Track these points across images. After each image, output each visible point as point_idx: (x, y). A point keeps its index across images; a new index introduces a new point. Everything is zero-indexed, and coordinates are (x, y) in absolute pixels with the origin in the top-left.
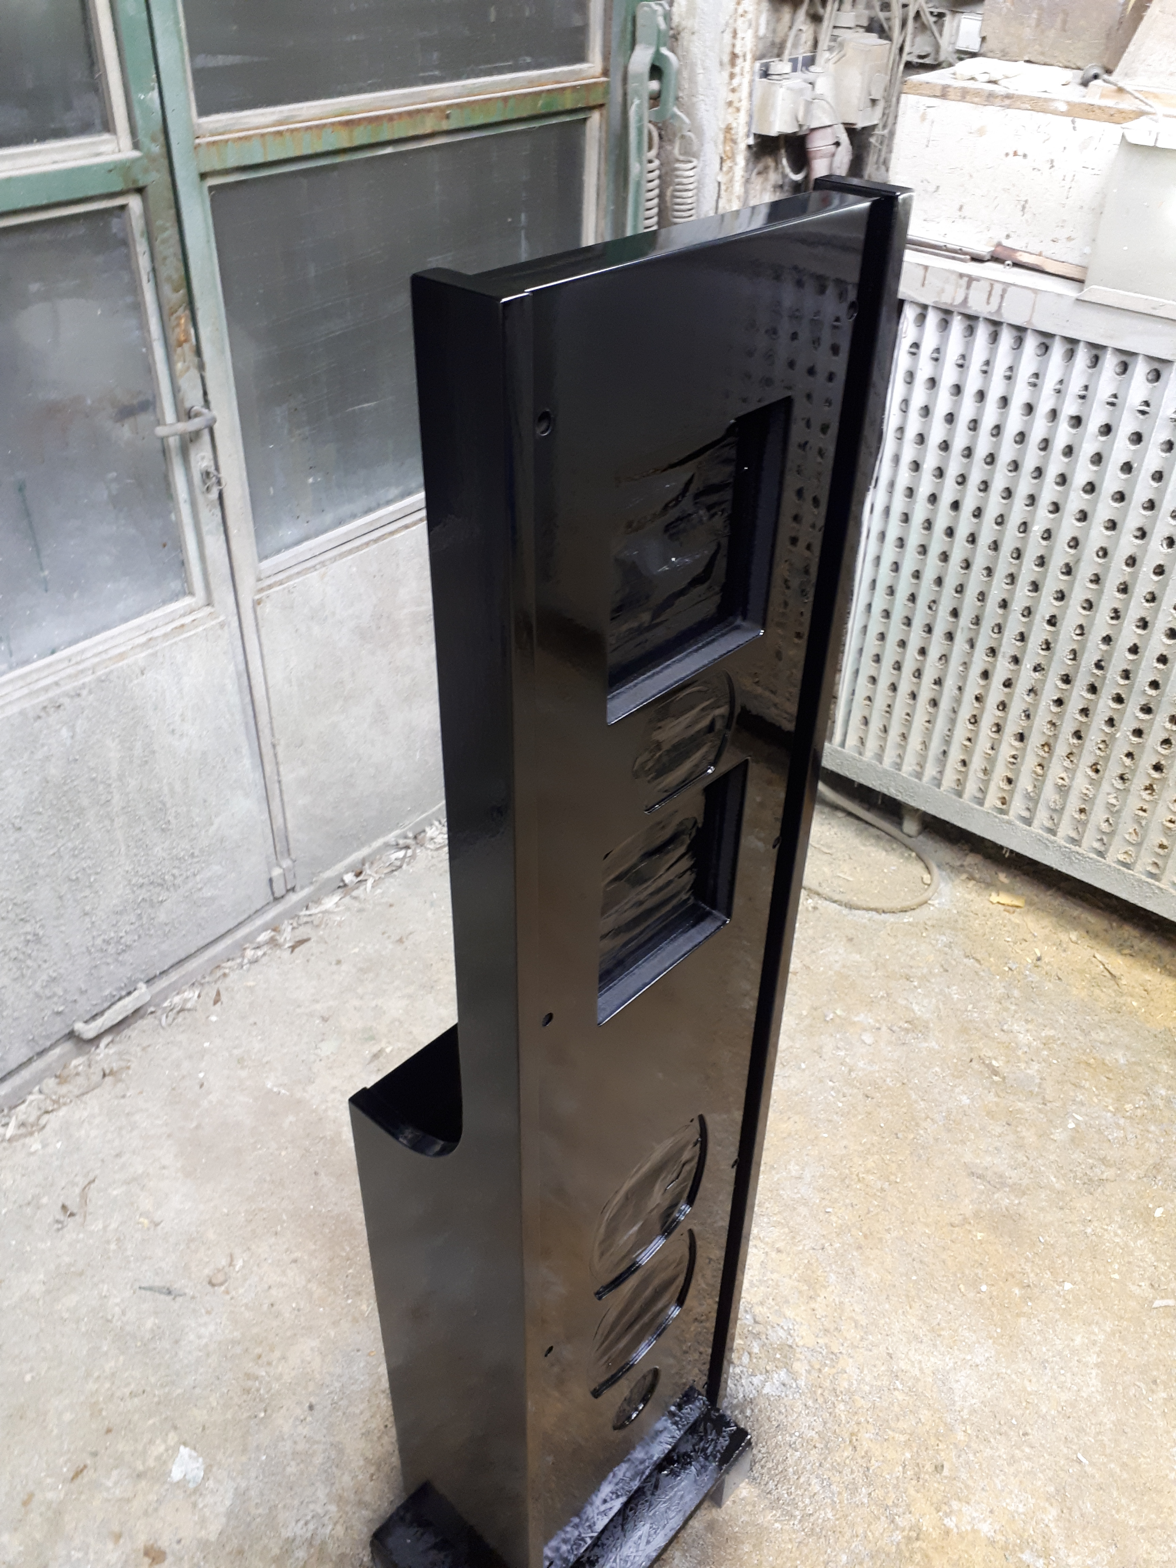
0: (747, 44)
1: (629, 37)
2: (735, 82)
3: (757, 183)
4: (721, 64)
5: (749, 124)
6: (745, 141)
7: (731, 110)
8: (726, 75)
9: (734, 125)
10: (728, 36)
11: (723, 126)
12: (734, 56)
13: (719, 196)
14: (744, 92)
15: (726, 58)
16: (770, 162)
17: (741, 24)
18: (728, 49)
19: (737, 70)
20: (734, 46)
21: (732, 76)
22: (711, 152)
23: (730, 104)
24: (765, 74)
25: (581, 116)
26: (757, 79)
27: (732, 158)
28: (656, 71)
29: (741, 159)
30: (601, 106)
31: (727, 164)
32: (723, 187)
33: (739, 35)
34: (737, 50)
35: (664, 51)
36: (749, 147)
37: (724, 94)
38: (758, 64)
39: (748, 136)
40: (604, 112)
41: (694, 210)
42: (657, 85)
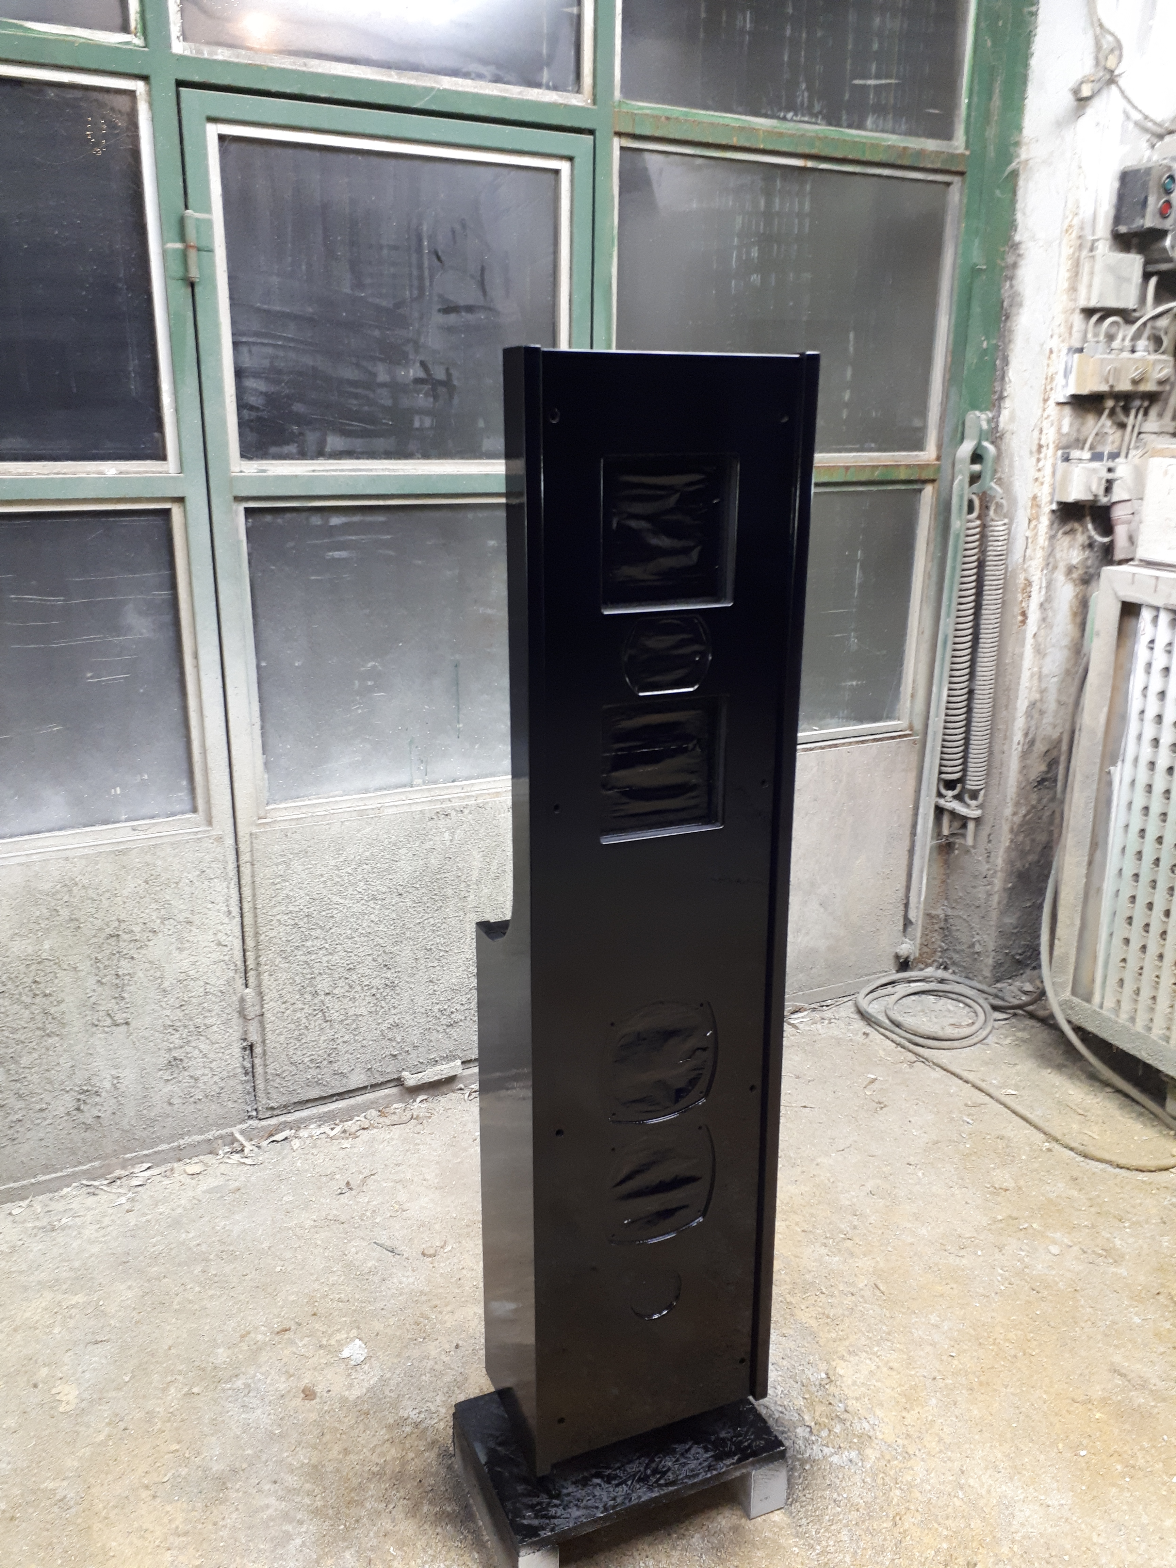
0: (1050, 437)
1: (959, 435)
2: (1041, 464)
3: (1064, 541)
4: (1031, 452)
5: (1052, 494)
6: (1048, 507)
7: (1037, 484)
8: (1034, 460)
9: (1039, 495)
10: (1036, 433)
11: (1031, 496)
12: (1040, 447)
13: (1026, 548)
14: (1048, 470)
15: (1035, 448)
16: (1076, 525)
17: (1046, 424)
18: (1036, 442)
19: (1042, 456)
20: (1040, 439)
21: (1039, 460)
22: (1022, 516)
23: (1036, 480)
24: (1067, 459)
25: (916, 487)
26: (1059, 462)
27: (1037, 518)
28: (977, 457)
29: (1045, 520)
30: (933, 481)
31: (1034, 523)
32: (1030, 540)
33: (1044, 432)
34: (1043, 442)
35: (986, 444)
36: (1053, 511)
37: (1033, 473)
38: (1060, 453)
39: (1051, 503)
40: (936, 484)
41: (1004, 556)
42: (977, 467)
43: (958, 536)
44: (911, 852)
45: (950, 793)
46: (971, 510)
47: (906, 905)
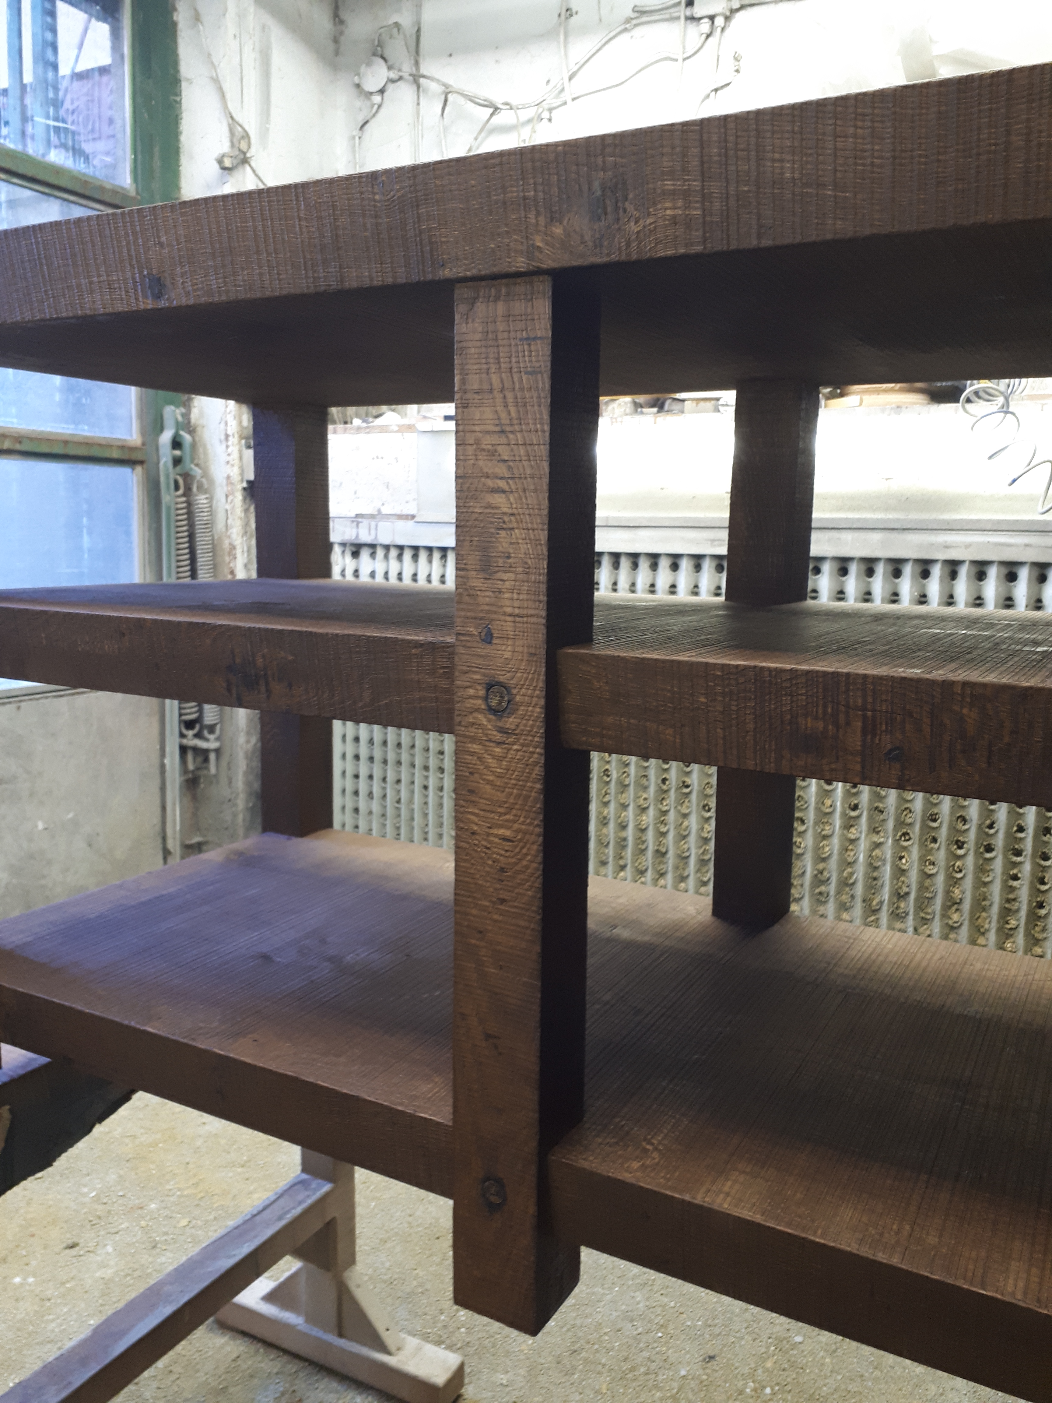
0: (234, 428)
1: (159, 426)
2: (230, 450)
4: (221, 441)
5: (242, 474)
6: (239, 485)
7: (229, 466)
8: (224, 446)
9: (232, 474)
10: (222, 425)
11: (226, 476)
12: (227, 436)
13: (227, 519)
14: (235, 455)
15: (223, 437)
18: (223, 433)
19: (230, 443)
20: (226, 430)
21: (227, 447)
22: (220, 493)
23: (228, 462)
26: (244, 448)
27: (232, 494)
28: (176, 444)
29: (238, 496)
30: (141, 463)
31: (230, 498)
32: (229, 512)
33: (229, 424)
34: (229, 432)
35: (182, 433)
36: (244, 489)
37: (224, 458)
38: (243, 441)
39: (242, 481)
40: (145, 466)
41: (210, 525)
42: (177, 453)
43: (168, 508)
44: (163, 789)
45: (190, 733)
46: (177, 488)
47: (164, 839)
